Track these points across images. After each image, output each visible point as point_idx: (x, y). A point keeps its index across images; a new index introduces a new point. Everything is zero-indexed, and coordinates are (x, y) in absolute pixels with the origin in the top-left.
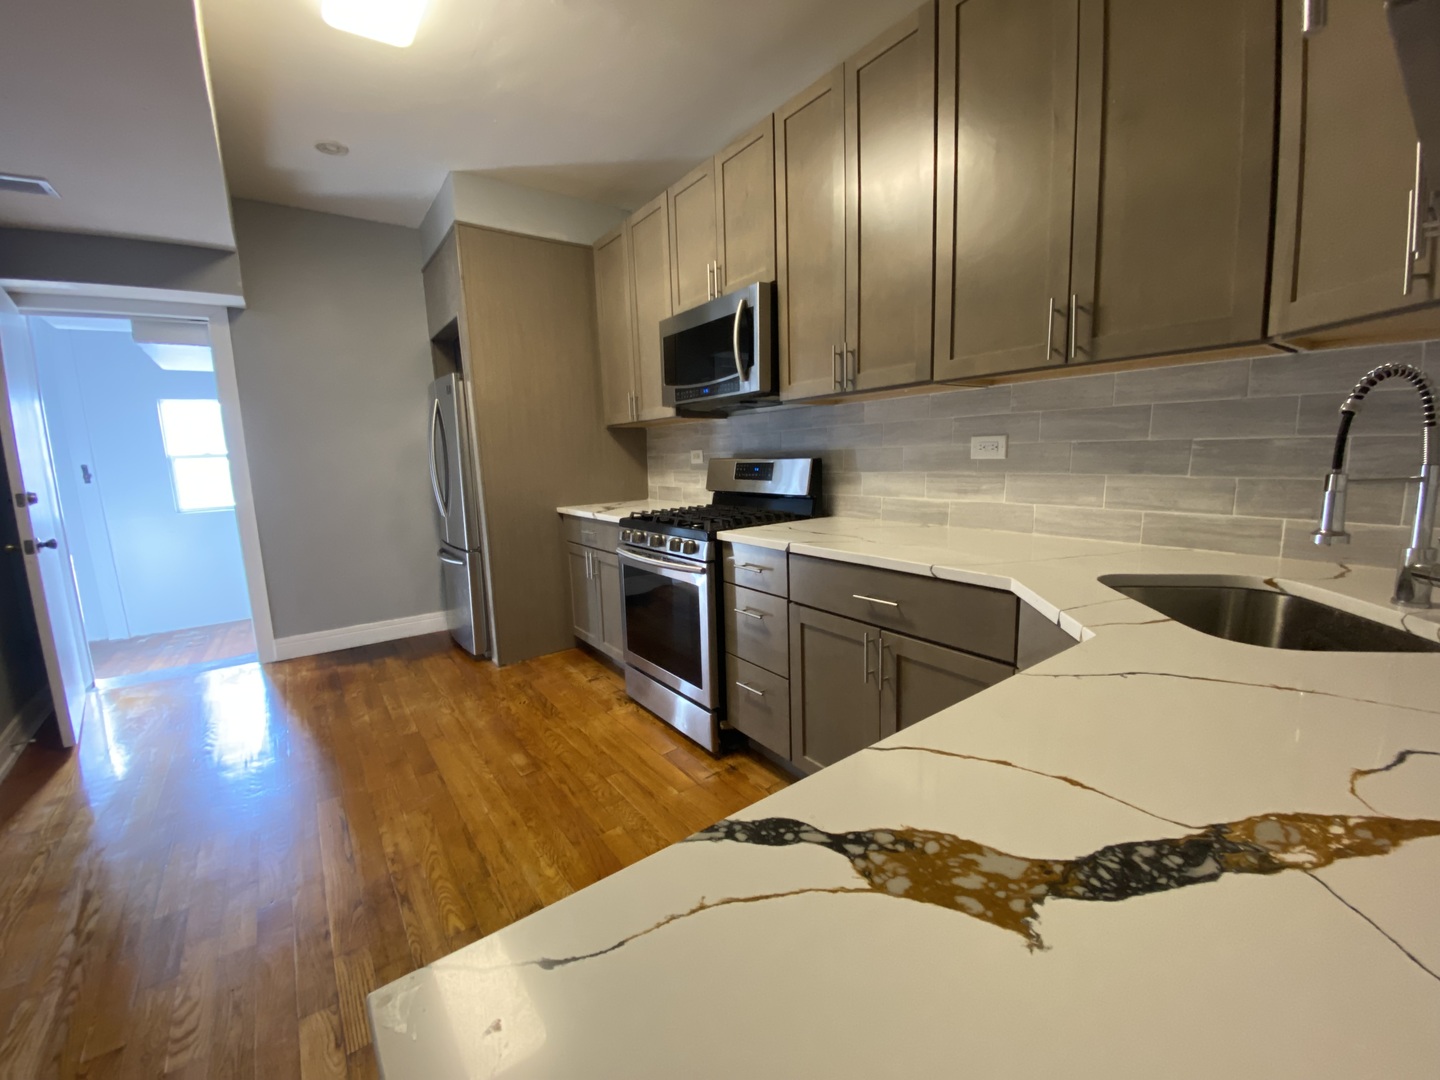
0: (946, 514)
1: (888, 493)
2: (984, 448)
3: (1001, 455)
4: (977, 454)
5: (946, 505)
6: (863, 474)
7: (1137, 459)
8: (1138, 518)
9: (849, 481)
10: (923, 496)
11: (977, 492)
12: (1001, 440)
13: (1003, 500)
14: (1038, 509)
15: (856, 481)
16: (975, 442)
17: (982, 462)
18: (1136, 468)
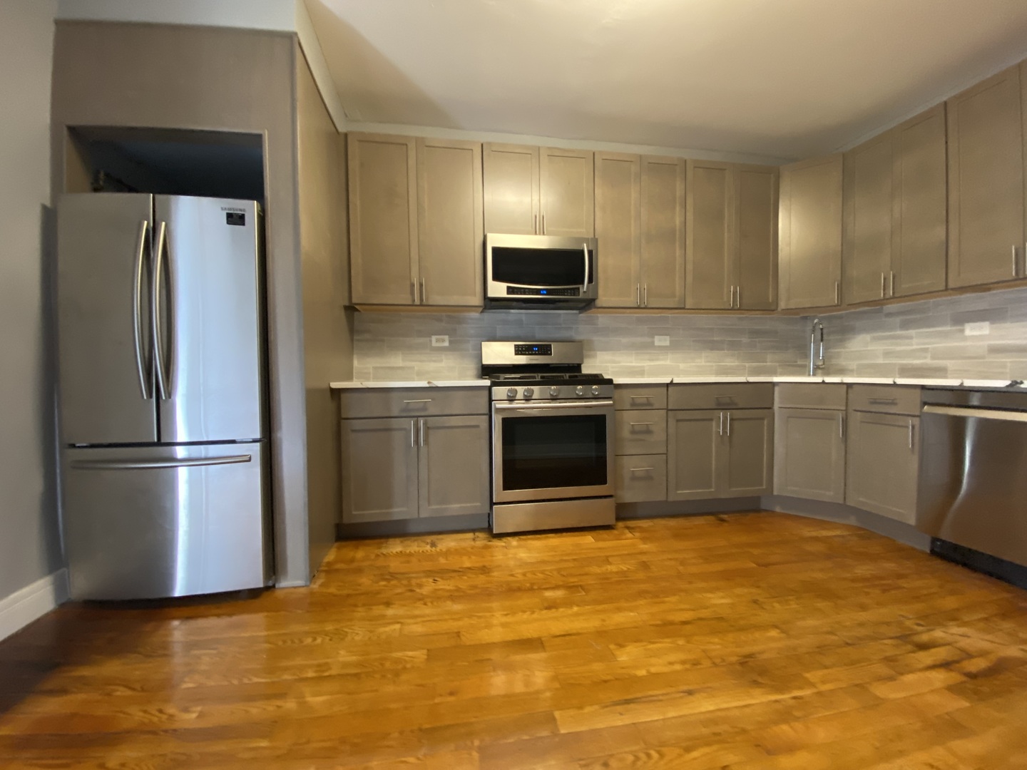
0: (644, 370)
1: (614, 362)
2: (661, 341)
3: (667, 343)
4: (657, 343)
5: (643, 367)
6: (598, 353)
7: (713, 346)
8: (712, 366)
9: (589, 356)
10: (632, 362)
11: (657, 360)
12: (668, 338)
13: (668, 362)
14: (682, 366)
15: (595, 356)
16: (657, 338)
17: (659, 347)
18: (712, 349)
